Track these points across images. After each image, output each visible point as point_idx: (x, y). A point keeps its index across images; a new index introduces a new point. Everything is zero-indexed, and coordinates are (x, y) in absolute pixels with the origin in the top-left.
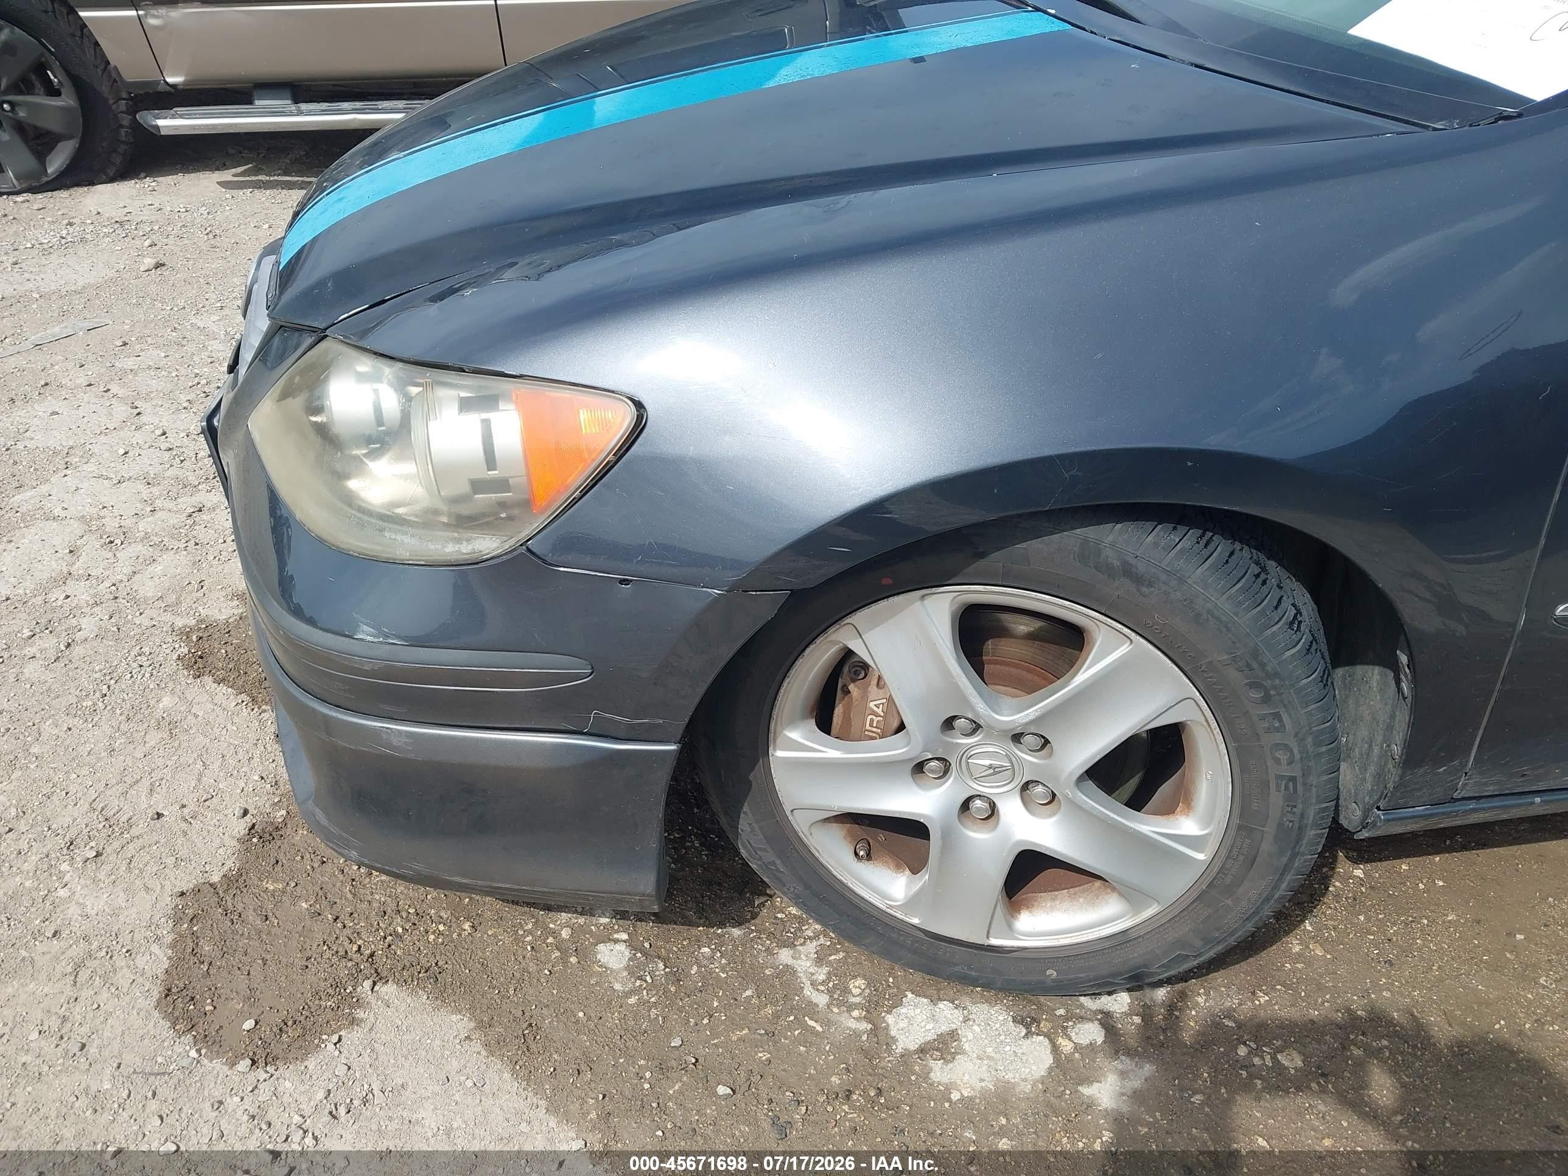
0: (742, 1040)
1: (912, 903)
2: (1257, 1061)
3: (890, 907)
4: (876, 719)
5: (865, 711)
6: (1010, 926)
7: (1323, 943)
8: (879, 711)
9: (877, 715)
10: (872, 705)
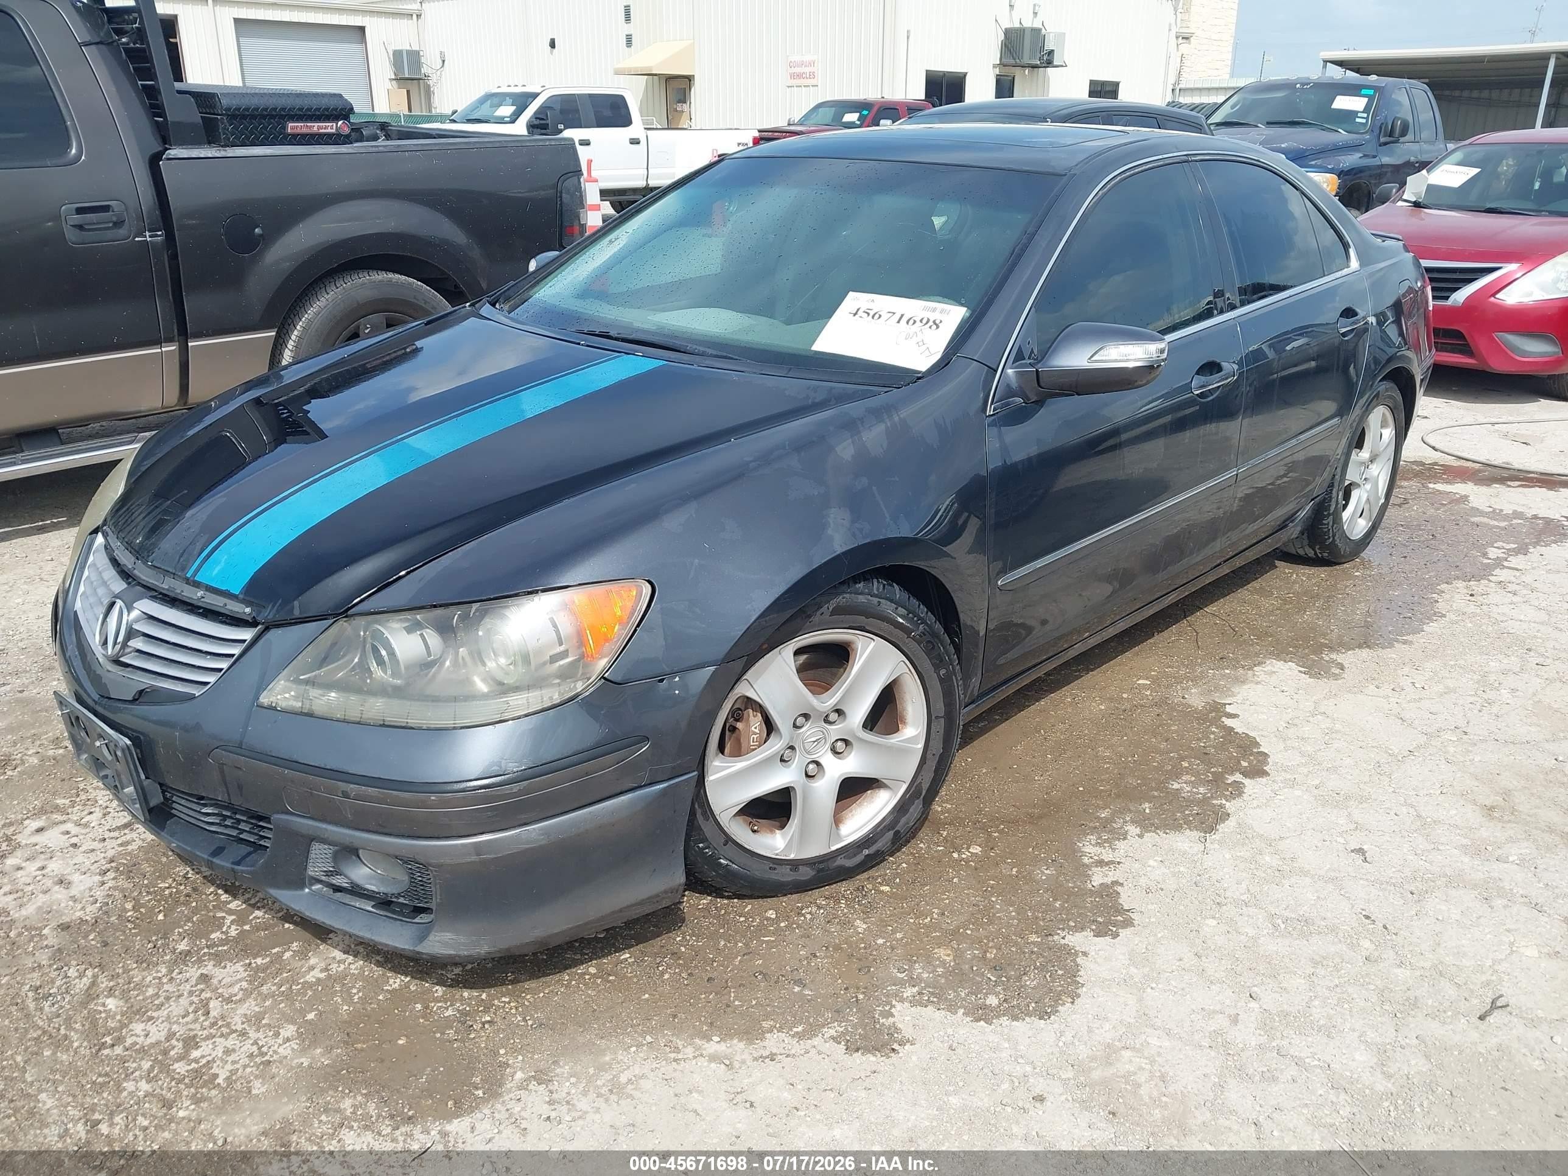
0: (740, 962)
1: (788, 846)
2: (963, 856)
3: (777, 855)
4: (755, 736)
5: (749, 733)
6: (838, 835)
7: (947, 802)
8: (757, 731)
9: (756, 734)
10: (753, 728)
